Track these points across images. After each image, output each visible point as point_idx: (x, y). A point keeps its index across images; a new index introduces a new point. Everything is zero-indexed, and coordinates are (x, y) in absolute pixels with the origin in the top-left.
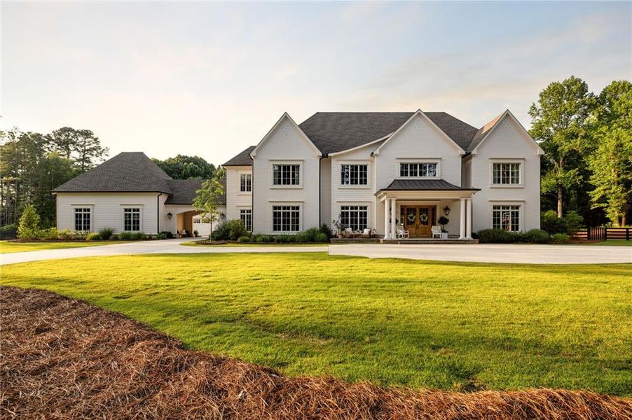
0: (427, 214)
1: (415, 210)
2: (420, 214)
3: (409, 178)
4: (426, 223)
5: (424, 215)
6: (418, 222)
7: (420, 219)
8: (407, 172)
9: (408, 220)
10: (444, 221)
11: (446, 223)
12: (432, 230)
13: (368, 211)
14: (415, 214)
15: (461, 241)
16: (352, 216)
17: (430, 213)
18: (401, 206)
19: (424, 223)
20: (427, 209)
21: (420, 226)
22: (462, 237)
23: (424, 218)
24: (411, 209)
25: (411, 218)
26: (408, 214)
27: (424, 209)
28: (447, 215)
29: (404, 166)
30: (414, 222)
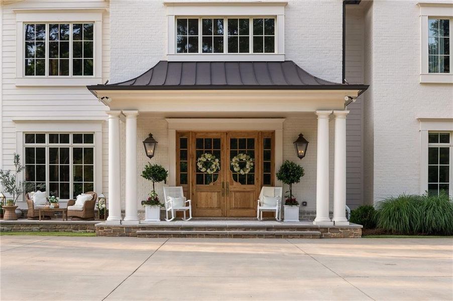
0: (252, 155)
1: (217, 142)
2: (233, 154)
3: (200, 56)
4: (249, 180)
5: (243, 157)
6: (226, 176)
7: (232, 168)
8: (194, 41)
9: (198, 170)
10: (292, 174)
11: (298, 180)
12: (262, 198)
13: (96, 145)
14: (217, 155)
15: (316, 229)
16: (53, 159)
17: (259, 150)
18: (179, 134)
19: (242, 180)
20: (251, 142)
21: (231, 188)
22: (320, 219)
23: (242, 165)
24: (208, 141)
25: (207, 164)
26: (199, 155)
27: (242, 141)
28: (301, 157)
29: (185, 25)
30: (216, 177)
